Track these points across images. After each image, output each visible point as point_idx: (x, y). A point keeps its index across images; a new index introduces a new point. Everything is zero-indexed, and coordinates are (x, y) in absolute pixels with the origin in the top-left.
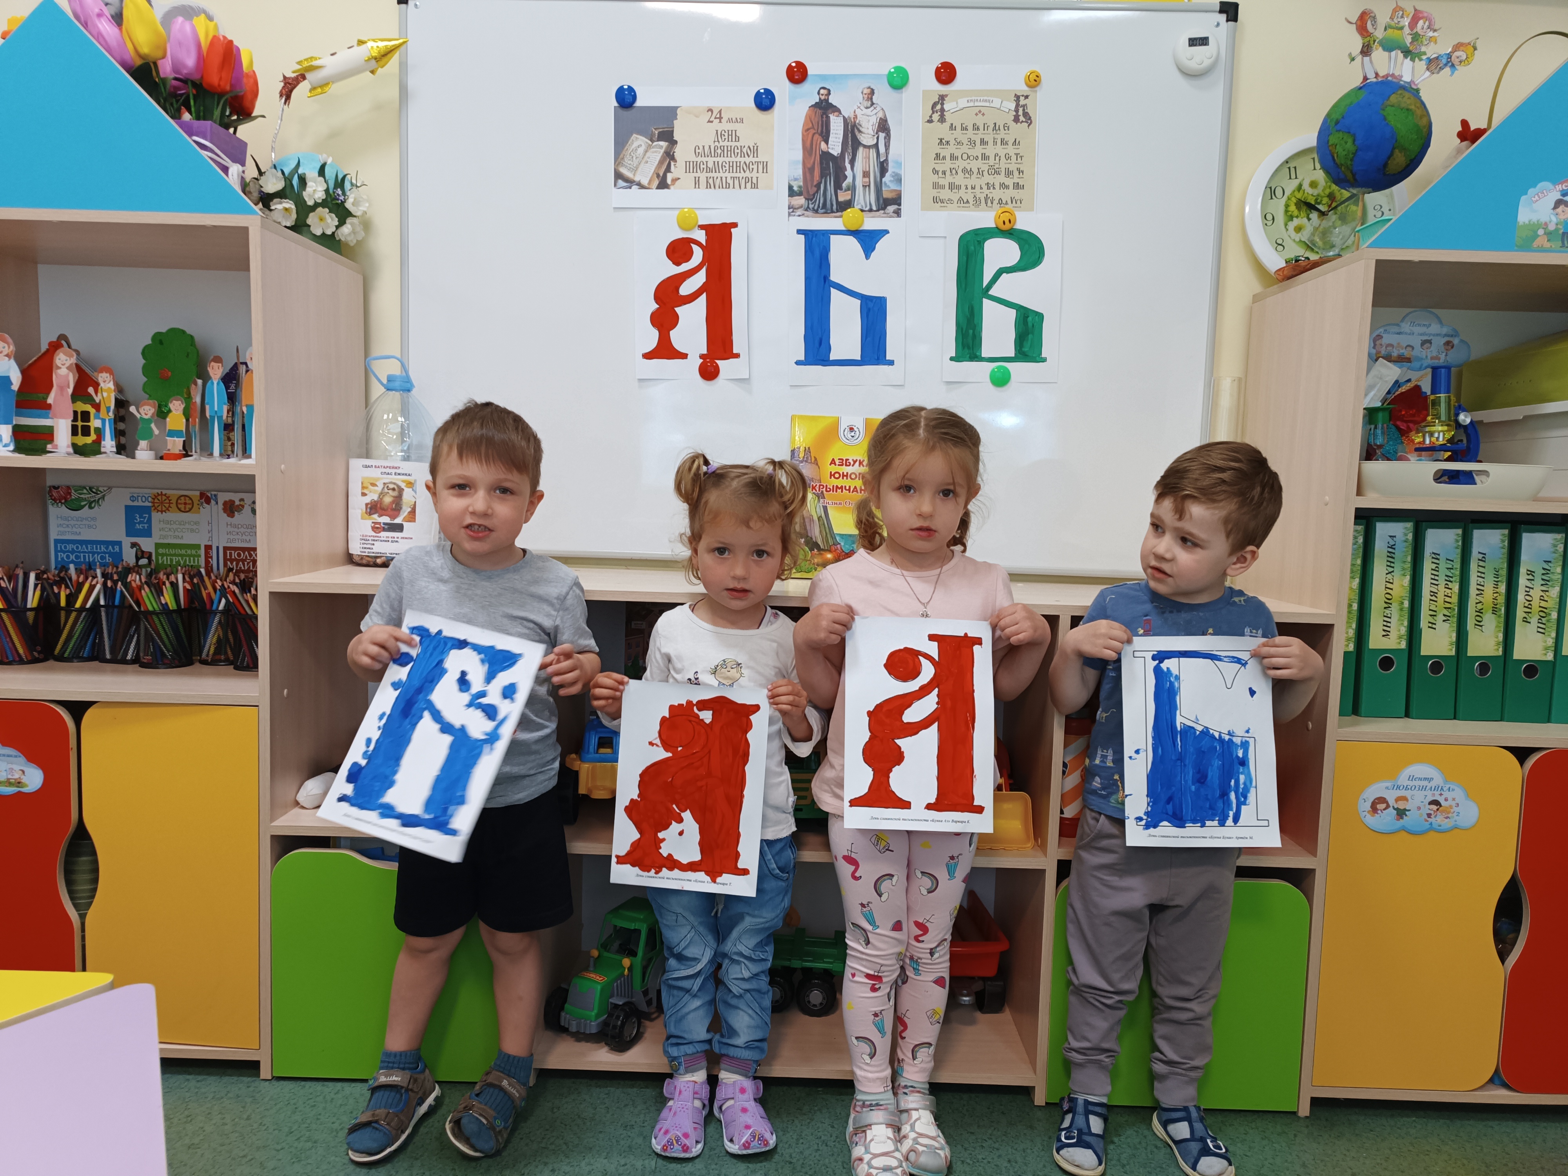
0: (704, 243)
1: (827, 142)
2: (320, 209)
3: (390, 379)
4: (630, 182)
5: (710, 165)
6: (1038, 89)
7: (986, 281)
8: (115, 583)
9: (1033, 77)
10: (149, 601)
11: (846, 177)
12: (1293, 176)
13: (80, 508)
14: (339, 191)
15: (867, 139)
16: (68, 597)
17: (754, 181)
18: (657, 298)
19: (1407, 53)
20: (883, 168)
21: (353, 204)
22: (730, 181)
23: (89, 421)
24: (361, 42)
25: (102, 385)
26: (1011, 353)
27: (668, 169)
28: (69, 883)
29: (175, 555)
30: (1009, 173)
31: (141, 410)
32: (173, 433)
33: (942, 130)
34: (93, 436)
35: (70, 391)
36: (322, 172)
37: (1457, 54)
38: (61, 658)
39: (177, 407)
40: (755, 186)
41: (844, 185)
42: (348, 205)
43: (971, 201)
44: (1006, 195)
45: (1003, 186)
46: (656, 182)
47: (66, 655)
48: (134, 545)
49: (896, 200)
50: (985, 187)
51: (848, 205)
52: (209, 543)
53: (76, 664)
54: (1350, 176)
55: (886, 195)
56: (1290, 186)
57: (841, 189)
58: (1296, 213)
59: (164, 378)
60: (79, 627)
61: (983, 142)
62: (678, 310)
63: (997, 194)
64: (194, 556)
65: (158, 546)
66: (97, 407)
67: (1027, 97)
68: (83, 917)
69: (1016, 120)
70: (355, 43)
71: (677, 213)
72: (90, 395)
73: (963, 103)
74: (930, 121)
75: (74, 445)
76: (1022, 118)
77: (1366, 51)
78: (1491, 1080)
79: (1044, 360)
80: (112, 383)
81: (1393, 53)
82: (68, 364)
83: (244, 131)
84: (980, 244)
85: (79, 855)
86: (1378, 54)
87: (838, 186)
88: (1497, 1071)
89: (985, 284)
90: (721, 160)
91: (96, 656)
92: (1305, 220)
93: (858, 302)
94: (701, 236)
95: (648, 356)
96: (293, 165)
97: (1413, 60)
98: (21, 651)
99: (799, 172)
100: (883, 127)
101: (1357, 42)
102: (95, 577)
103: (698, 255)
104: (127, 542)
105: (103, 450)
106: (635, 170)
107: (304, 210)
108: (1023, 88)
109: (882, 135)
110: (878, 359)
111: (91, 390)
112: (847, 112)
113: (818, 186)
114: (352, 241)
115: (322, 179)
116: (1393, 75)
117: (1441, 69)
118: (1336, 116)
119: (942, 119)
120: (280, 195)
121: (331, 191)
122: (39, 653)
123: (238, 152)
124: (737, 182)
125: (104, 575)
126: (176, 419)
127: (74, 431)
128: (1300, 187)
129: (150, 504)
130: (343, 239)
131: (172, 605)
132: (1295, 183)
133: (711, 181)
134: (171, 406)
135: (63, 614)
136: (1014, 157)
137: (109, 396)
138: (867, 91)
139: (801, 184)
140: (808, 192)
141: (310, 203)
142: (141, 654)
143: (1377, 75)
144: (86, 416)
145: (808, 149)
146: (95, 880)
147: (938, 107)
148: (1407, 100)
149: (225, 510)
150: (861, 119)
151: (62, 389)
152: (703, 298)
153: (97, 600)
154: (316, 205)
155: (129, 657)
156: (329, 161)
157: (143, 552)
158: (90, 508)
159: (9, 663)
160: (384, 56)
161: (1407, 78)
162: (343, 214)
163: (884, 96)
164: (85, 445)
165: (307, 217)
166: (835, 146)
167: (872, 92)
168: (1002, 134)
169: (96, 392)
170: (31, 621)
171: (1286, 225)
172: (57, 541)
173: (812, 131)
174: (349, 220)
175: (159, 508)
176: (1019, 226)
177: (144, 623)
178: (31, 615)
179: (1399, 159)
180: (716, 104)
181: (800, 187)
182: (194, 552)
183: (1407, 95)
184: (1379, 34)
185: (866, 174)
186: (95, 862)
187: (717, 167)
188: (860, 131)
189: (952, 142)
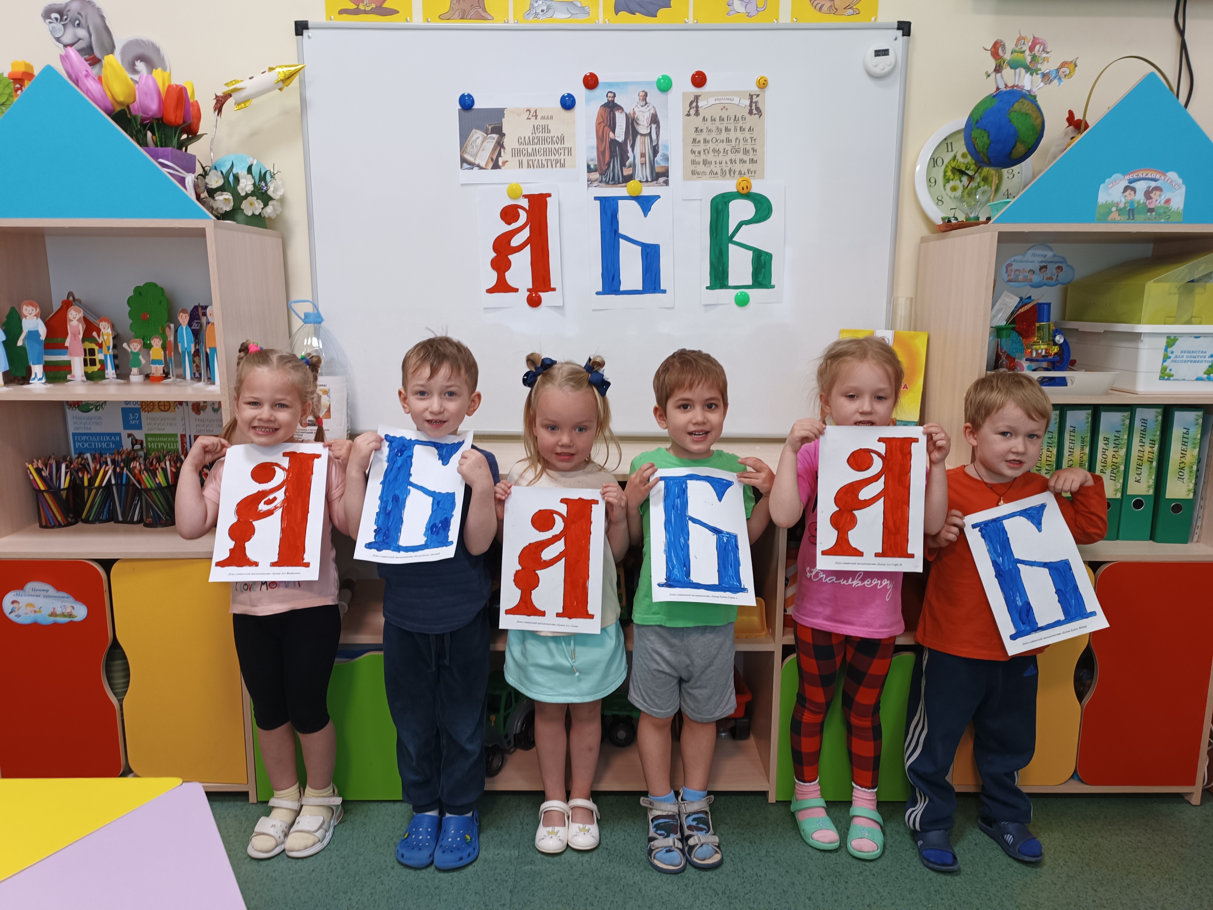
0: (527, 208)
1: (614, 132)
2: (250, 198)
3: (307, 315)
4: (472, 165)
5: (530, 151)
6: (766, 89)
7: (731, 231)
8: (122, 469)
9: (762, 81)
10: (148, 481)
11: (628, 158)
12: (950, 149)
13: (89, 411)
14: (263, 184)
15: (643, 129)
16: (89, 480)
17: (562, 162)
18: (495, 248)
19: (1028, 69)
20: (655, 151)
21: (274, 192)
22: (544, 162)
23: (94, 355)
24: (271, 69)
25: (103, 330)
26: (750, 283)
27: (499, 155)
28: (109, 679)
29: (160, 442)
30: (746, 152)
31: (131, 346)
32: (155, 362)
33: (697, 121)
34: (98, 366)
35: (81, 336)
36: (250, 170)
37: (1063, 70)
38: (86, 521)
39: (157, 343)
40: (563, 166)
41: (627, 163)
42: (270, 193)
43: (719, 172)
44: (744, 168)
45: (742, 161)
46: (491, 165)
47: (90, 519)
48: (129, 435)
49: (665, 173)
50: (729, 163)
51: (630, 178)
52: (184, 433)
53: (98, 525)
54: (986, 160)
55: (658, 170)
56: (948, 157)
57: (625, 166)
58: (952, 177)
59: (144, 318)
60: (98, 499)
61: (727, 130)
62: (510, 257)
63: (738, 167)
64: (173, 442)
65: (147, 436)
66: (100, 346)
67: (758, 96)
68: (121, 701)
69: (751, 112)
70: (267, 70)
71: (507, 186)
72: (94, 337)
73: (712, 101)
74: (688, 115)
75: (86, 374)
76: (754, 112)
77: (998, 69)
78: (1072, 777)
79: (773, 287)
80: (109, 329)
81: (1018, 70)
82: (78, 317)
83: (193, 149)
84: (726, 204)
85: (114, 660)
86: (1007, 72)
87: (623, 164)
88: (1075, 772)
89: (730, 233)
90: (537, 147)
91: (112, 518)
92: (958, 182)
93: (639, 248)
94: (525, 203)
95: (490, 291)
96: (228, 166)
97: (1032, 74)
98: (59, 518)
99: (594, 155)
100: (654, 120)
101: (992, 64)
102: (107, 464)
103: (523, 217)
104: (124, 433)
105: (106, 376)
106: (475, 156)
107: (238, 199)
108: (754, 89)
109: (654, 126)
110: (655, 289)
111: (95, 334)
112: (628, 110)
113: (609, 165)
114: (273, 216)
115: (250, 176)
116: (1017, 86)
117: (1051, 81)
118: (977, 117)
119: (697, 114)
120: (222, 189)
121: (257, 184)
122: (72, 518)
123: (189, 165)
124: (549, 163)
125: (113, 462)
126: (157, 352)
127: (85, 364)
128: (955, 157)
129: (139, 407)
130: (267, 216)
131: (164, 484)
132: (951, 155)
133: (531, 163)
134: (152, 342)
135: (86, 491)
136: (749, 140)
137: (108, 338)
138: (642, 94)
139: (596, 163)
140: (601, 169)
141: (243, 194)
142: (145, 518)
143: (1006, 86)
144: (92, 352)
145: (601, 138)
146: (128, 676)
147: (694, 105)
148: (1026, 106)
149: (193, 409)
150: (638, 115)
151: (75, 335)
152: (528, 248)
153: (110, 479)
154: (247, 195)
155: (135, 519)
156: (255, 162)
157: (136, 440)
158: (96, 410)
159: (52, 527)
160: (288, 78)
161: (1027, 87)
162: (266, 199)
163: (654, 97)
164: (93, 372)
165: (241, 203)
166: (620, 135)
167: (646, 95)
168: (740, 123)
169: (99, 336)
170: (64, 497)
171: (944, 186)
172: (74, 434)
173: (603, 125)
174: (270, 203)
175: (146, 409)
176: (754, 190)
177: (144, 495)
178: (64, 494)
179: (1020, 149)
180: (532, 106)
181: (595, 165)
182: (173, 439)
183: (1026, 102)
184: (1007, 56)
185: (643, 155)
186: (127, 663)
187: (535, 152)
188: (638, 124)
189: (705, 130)
